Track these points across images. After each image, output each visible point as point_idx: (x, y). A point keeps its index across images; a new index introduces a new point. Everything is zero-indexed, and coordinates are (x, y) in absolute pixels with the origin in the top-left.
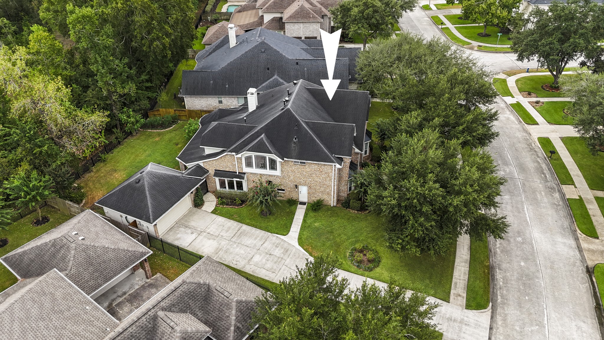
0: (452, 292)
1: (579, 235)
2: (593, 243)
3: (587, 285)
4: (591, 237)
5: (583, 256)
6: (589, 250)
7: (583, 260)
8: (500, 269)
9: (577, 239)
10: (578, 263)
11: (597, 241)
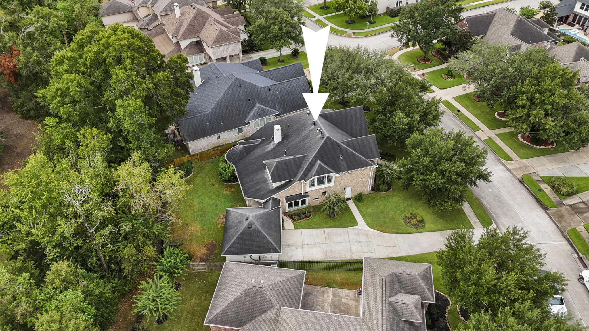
0: (471, 221)
1: (503, 162)
2: (512, 164)
3: (525, 190)
4: (510, 161)
5: (512, 174)
6: (514, 169)
7: (514, 176)
8: (482, 198)
9: (503, 165)
10: (514, 179)
11: (513, 162)
